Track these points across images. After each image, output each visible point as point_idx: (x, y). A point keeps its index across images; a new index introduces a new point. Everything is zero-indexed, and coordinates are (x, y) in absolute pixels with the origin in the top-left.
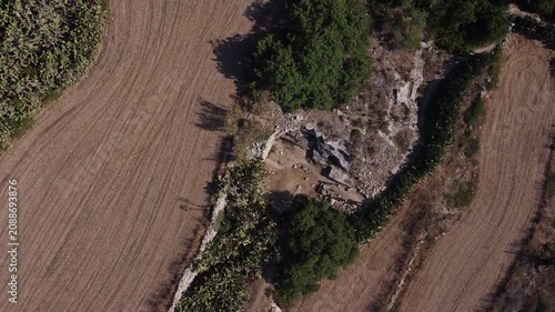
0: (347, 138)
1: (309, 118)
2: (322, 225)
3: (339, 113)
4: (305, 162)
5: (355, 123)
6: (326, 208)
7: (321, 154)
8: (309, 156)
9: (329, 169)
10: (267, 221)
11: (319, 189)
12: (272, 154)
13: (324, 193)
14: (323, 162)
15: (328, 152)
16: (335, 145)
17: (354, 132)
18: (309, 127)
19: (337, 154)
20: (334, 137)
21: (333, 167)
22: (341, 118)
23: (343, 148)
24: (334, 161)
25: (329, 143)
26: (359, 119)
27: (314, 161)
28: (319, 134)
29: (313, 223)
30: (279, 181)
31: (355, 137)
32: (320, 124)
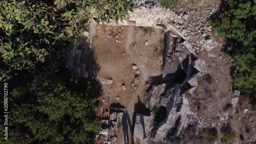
0: (201, 125)
1: (213, 60)
2: (60, 131)
3: (235, 101)
4: (145, 77)
5: (227, 129)
6: (89, 127)
7: (163, 95)
8: (156, 81)
9: (147, 112)
10: (44, 45)
11: (116, 107)
12: (141, 32)
13: (113, 116)
14: (153, 102)
15: (170, 104)
16: (186, 110)
17: (213, 131)
18: (199, 65)
19: (172, 116)
20: (197, 105)
21: (152, 117)
22: (229, 106)
23: (184, 123)
24: (161, 116)
25: (185, 101)
26: (234, 133)
27: (150, 88)
28: (193, 82)
29: (54, 116)
30: (109, 51)
31: (205, 135)
32: (208, 78)
